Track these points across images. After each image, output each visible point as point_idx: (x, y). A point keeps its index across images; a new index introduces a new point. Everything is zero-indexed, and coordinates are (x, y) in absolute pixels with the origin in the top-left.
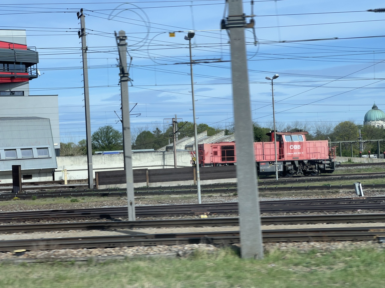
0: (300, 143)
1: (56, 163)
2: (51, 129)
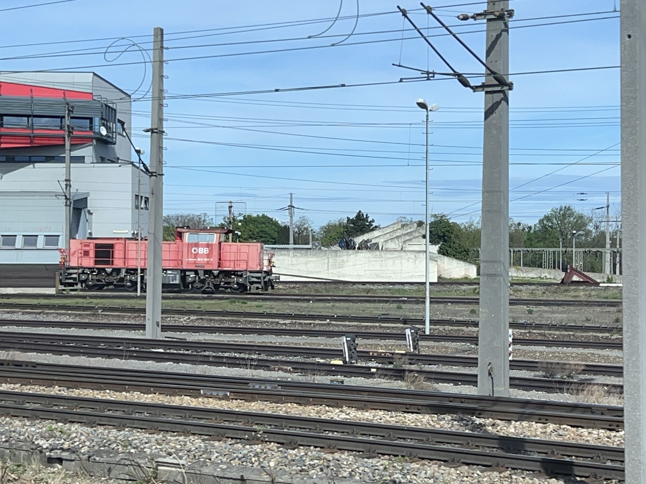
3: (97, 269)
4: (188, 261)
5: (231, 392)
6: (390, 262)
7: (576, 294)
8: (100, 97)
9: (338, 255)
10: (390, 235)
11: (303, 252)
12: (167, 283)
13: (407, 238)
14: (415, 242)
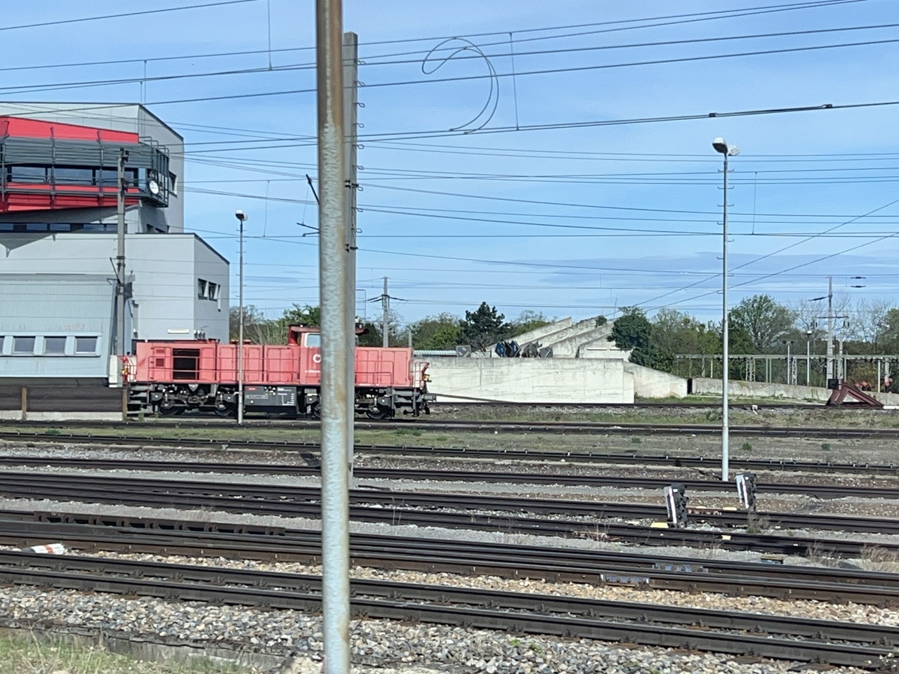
3: (176, 384)
4: (308, 373)
5: (651, 578)
6: (569, 375)
7: (854, 420)
8: (149, 139)
9: (495, 365)
10: (558, 337)
11: (445, 360)
12: (277, 404)
13: (584, 340)
14: (597, 346)
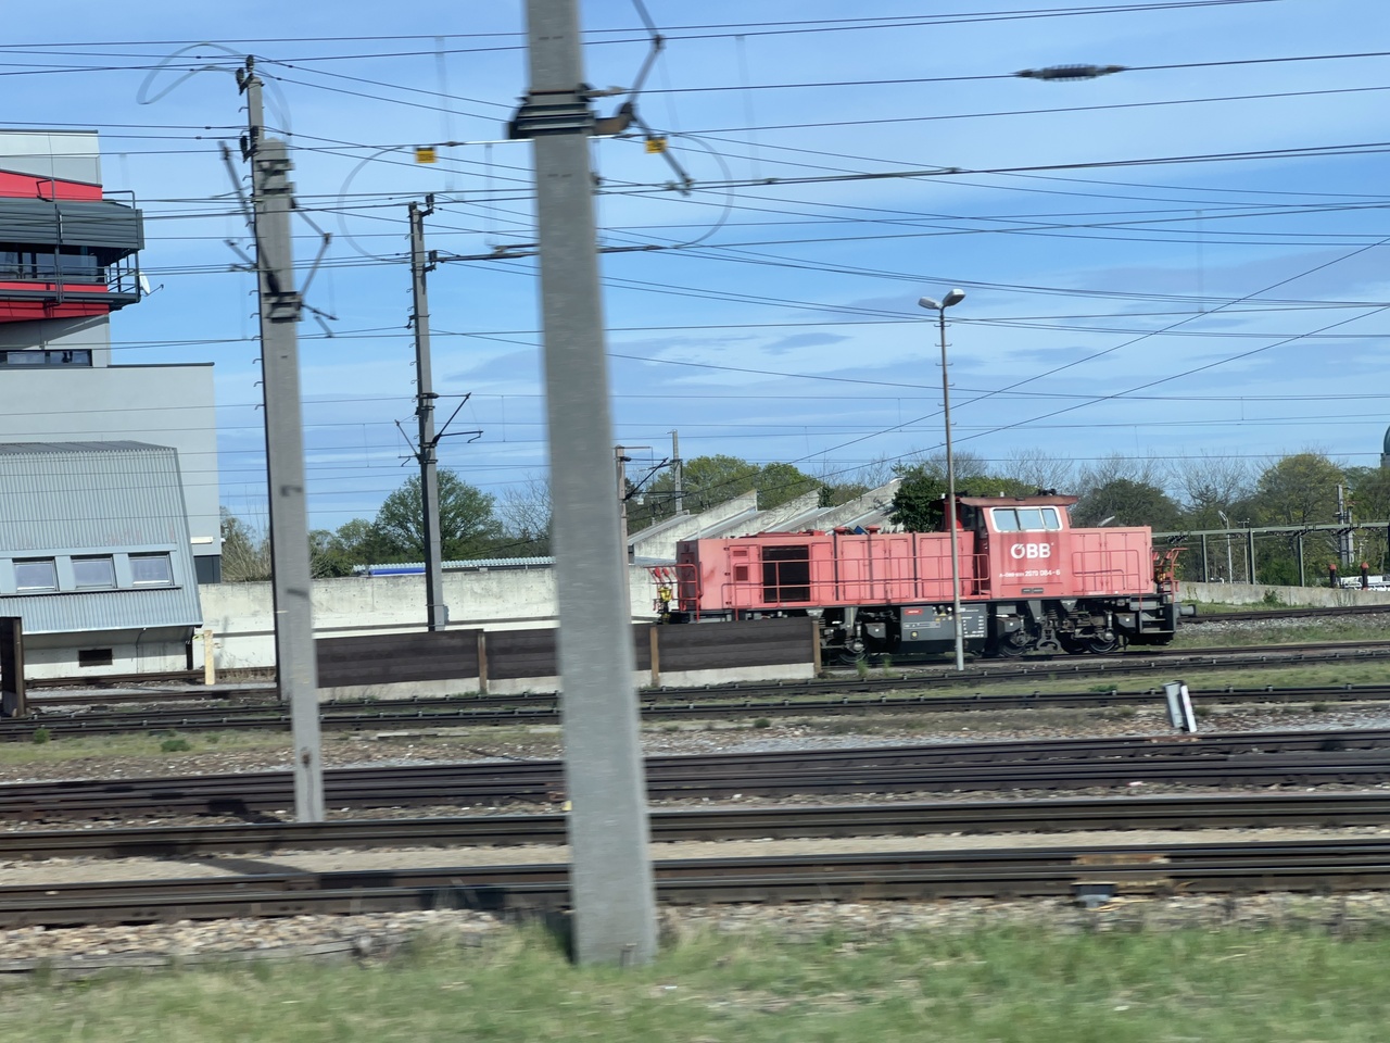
0: (1048, 537)
1: (199, 605)
2: (181, 486)
